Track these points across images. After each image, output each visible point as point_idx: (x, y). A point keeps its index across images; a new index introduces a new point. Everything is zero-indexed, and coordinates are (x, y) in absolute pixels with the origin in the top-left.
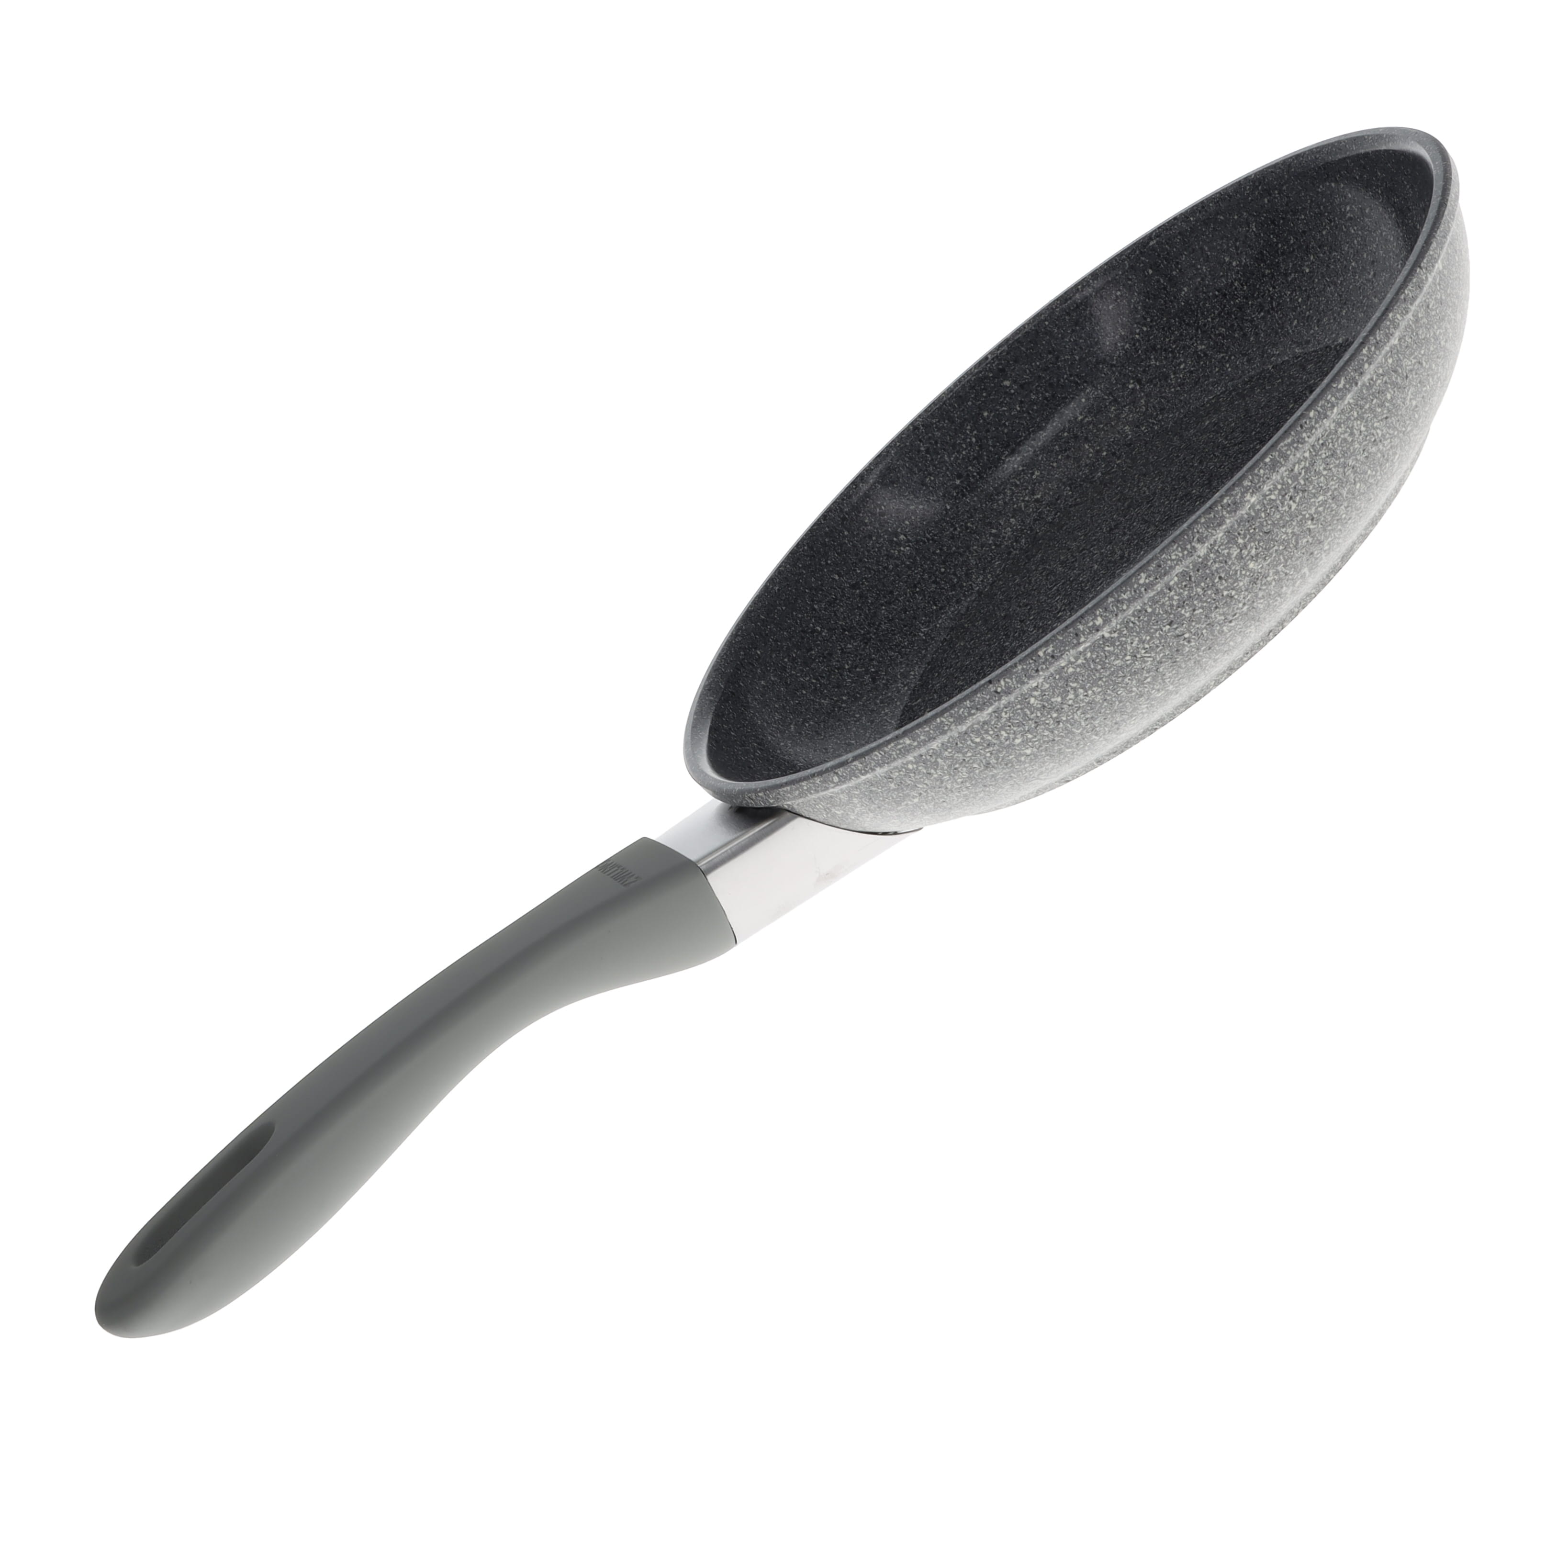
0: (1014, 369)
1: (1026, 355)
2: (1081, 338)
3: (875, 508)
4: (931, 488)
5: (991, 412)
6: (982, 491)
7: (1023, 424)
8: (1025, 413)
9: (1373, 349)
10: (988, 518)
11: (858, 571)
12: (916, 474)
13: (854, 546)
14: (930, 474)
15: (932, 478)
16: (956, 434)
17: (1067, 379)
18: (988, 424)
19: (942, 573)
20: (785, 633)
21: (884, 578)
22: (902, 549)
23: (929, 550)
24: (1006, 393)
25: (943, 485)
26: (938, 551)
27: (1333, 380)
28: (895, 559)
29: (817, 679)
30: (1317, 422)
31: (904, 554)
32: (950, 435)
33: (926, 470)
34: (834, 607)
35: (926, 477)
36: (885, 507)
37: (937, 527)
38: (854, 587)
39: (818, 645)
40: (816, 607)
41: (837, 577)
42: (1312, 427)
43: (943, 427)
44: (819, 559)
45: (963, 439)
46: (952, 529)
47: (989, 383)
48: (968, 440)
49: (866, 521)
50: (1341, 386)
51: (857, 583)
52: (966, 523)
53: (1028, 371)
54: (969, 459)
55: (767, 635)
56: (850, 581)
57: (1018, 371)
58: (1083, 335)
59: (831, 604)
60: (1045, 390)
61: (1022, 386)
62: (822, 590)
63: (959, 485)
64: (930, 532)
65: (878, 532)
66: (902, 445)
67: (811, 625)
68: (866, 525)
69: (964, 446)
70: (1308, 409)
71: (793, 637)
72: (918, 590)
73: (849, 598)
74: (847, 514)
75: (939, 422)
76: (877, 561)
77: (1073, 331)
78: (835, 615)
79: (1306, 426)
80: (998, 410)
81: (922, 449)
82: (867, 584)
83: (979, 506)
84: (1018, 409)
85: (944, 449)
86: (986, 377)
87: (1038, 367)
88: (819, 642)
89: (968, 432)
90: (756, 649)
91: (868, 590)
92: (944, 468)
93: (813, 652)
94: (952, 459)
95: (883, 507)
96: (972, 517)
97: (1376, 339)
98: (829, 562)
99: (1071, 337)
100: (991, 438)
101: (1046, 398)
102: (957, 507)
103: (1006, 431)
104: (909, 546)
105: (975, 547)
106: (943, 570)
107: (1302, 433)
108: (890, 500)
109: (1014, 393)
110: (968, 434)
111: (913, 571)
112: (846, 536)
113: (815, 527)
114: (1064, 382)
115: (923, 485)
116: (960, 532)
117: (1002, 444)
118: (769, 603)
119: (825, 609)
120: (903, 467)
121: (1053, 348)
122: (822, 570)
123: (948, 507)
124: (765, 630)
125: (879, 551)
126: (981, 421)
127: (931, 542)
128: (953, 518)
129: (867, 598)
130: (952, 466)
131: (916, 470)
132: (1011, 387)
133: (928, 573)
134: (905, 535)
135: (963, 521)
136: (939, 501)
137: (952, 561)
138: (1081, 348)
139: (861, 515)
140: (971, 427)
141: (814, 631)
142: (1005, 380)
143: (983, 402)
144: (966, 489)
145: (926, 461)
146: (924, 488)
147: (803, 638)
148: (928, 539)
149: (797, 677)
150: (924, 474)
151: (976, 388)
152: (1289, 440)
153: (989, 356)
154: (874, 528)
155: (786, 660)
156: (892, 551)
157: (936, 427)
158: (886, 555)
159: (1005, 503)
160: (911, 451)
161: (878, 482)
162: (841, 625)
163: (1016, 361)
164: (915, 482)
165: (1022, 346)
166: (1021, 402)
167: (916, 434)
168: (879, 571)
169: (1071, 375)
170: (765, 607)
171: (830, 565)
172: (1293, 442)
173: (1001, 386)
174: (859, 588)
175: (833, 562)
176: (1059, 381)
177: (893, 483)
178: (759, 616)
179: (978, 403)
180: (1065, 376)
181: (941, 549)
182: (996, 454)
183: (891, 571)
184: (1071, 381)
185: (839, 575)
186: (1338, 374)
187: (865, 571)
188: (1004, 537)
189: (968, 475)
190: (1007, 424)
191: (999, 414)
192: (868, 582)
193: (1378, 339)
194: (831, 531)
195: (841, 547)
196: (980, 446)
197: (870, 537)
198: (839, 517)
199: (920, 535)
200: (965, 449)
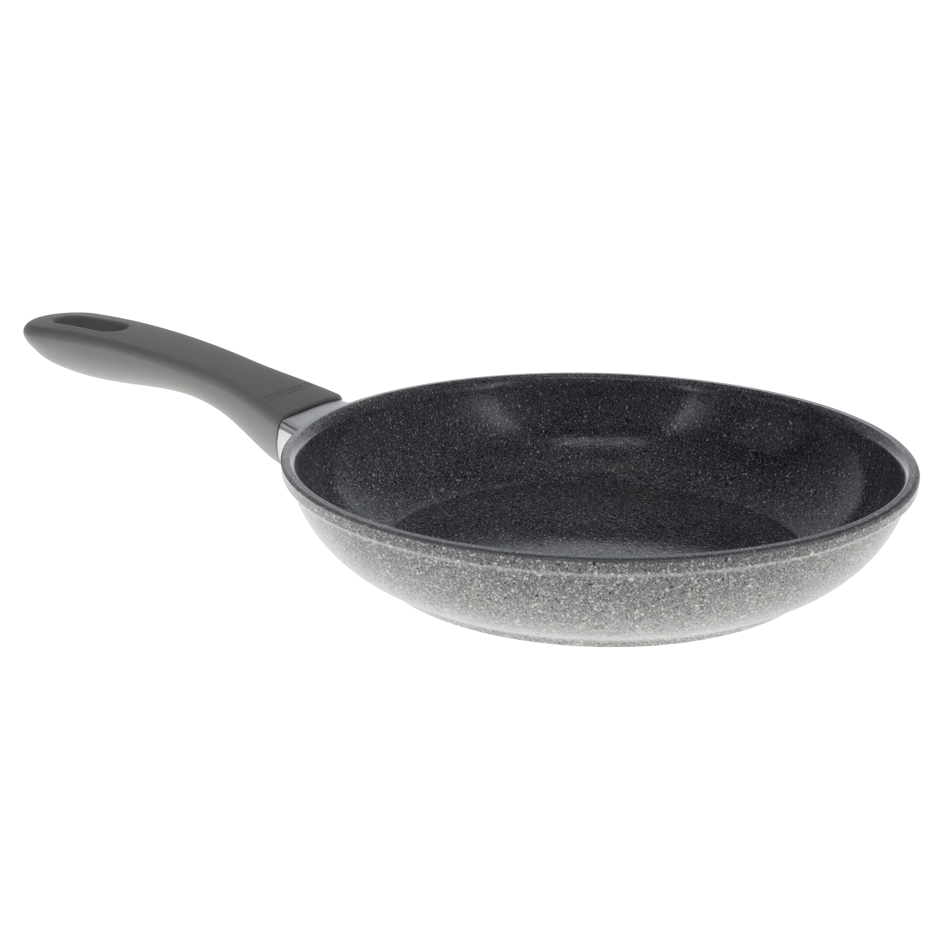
0: (799, 421)
1: (809, 421)
2: (830, 444)
3: (683, 402)
4: (713, 424)
5: (772, 426)
6: (725, 452)
7: (774, 447)
8: (780, 445)
9: (508, 561)
10: (708, 465)
11: (639, 417)
12: (716, 410)
13: (653, 405)
14: (721, 418)
15: (719, 421)
16: (750, 416)
17: (807, 453)
18: (766, 429)
19: (661, 461)
20: (568, 401)
21: (643, 432)
22: (668, 431)
23: (674, 446)
24: (786, 426)
25: (719, 429)
26: (675, 451)
27: (471, 549)
28: (659, 431)
29: (546, 432)
30: (443, 554)
31: (665, 434)
32: (748, 413)
33: (722, 415)
34: (606, 417)
35: (718, 417)
36: (687, 406)
37: (692, 441)
38: (627, 420)
39: (573, 422)
40: (599, 408)
41: (627, 408)
42: (439, 553)
43: (749, 407)
44: (630, 392)
45: (750, 422)
46: (694, 450)
47: (785, 413)
48: (751, 425)
49: (672, 402)
50: (471, 555)
51: (631, 420)
52: (701, 455)
53: (802, 429)
54: (741, 433)
55: (557, 392)
56: (630, 416)
57: (799, 424)
58: (832, 444)
59: (607, 414)
60: (797, 446)
61: (793, 432)
62: (613, 405)
63: (723, 437)
64: (687, 440)
65: (670, 413)
66: (726, 392)
67: (585, 412)
68: (670, 404)
69: (747, 425)
70: (446, 545)
71: (569, 406)
72: (644, 454)
73: (618, 422)
74: (668, 390)
75: (750, 402)
76: (652, 422)
77: (831, 437)
78: (602, 421)
79: (436, 549)
80: (775, 429)
81: (731, 404)
82: (634, 426)
83: (715, 456)
84: (781, 440)
85: (739, 416)
86: (787, 410)
87: (807, 433)
88: (576, 421)
89: (755, 421)
90: (541, 391)
91: (630, 429)
92: (729, 423)
93: (566, 422)
94: (736, 424)
95: (686, 406)
96: (706, 456)
97: (515, 560)
98: (633, 398)
99: (828, 439)
100: (758, 436)
101: (793, 450)
102: (709, 445)
103: (766, 441)
104: (672, 434)
105: (685, 469)
106: (663, 460)
107: (432, 550)
108: (693, 407)
109: (788, 431)
110: (754, 423)
111: (656, 445)
112: (656, 398)
113: (649, 378)
114: (805, 453)
115: (713, 419)
116: (694, 455)
117: (758, 445)
118: (580, 382)
119: (601, 413)
120: (715, 401)
121: (819, 434)
122: (625, 398)
123: (707, 440)
124: (560, 390)
125: (659, 420)
126: (765, 424)
127: (680, 444)
128: (701, 447)
129: (624, 431)
130: (732, 427)
131: (718, 409)
132: (790, 426)
133: (658, 454)
134: (677, 428)
135: (702, 453)
136: (709, 433)
137: (671, 461)
138: (825, 449)
139: (673, 398)
140: (759, 421)
141: (582, 415)
142: (791, 420)
143: (774, 417)
144: (723, 443)
145: (727, 411)
146: (711, 420)
147: (572, 412)
148: (682, 441)
149: (541, 422)
150: (719, 415)
151: (779, 408)
152: (424, 545)
153: (799, 402)
154: (671, 409)
155: (549, 410)
156: (663, 427)
157: (747, 403)
158: (659, 425)
159: (722, 468)
160: (726, 399)
161: (698, 394)
162: (596, 427)
163: (803, 419)
164: (711, 413)
165: (811, 416)
166: (785, 438)
167: (736, 395)
168: (646, 427)
169: (810, 454)
170: (575, 382)
171: (632, 400)
172: (424, 548)
173: (788, 421)
174: (628, 423)
175: (635, 401)
176: (805, 450)
177: (703, 402)
178: (566, 382)
179: (772, 415)
180: (808, 452)
181: (678, 452)
182: (751, 445)
183: (650, 434)
184: (807, 456)
185: (630, 409)
186: (476, 550)
187: (642, 420)
188: (696, 480)
189: (732, 438)
190: (771, 439)
191: (773, 431)
192: (636, 426)
193: (517, 561)
194: (652, 388)
195: (647, 399)
196: (751, 434)
197: (664, 411)
198: (663, 386)
199: (682, 436)
200: (745, 427)
